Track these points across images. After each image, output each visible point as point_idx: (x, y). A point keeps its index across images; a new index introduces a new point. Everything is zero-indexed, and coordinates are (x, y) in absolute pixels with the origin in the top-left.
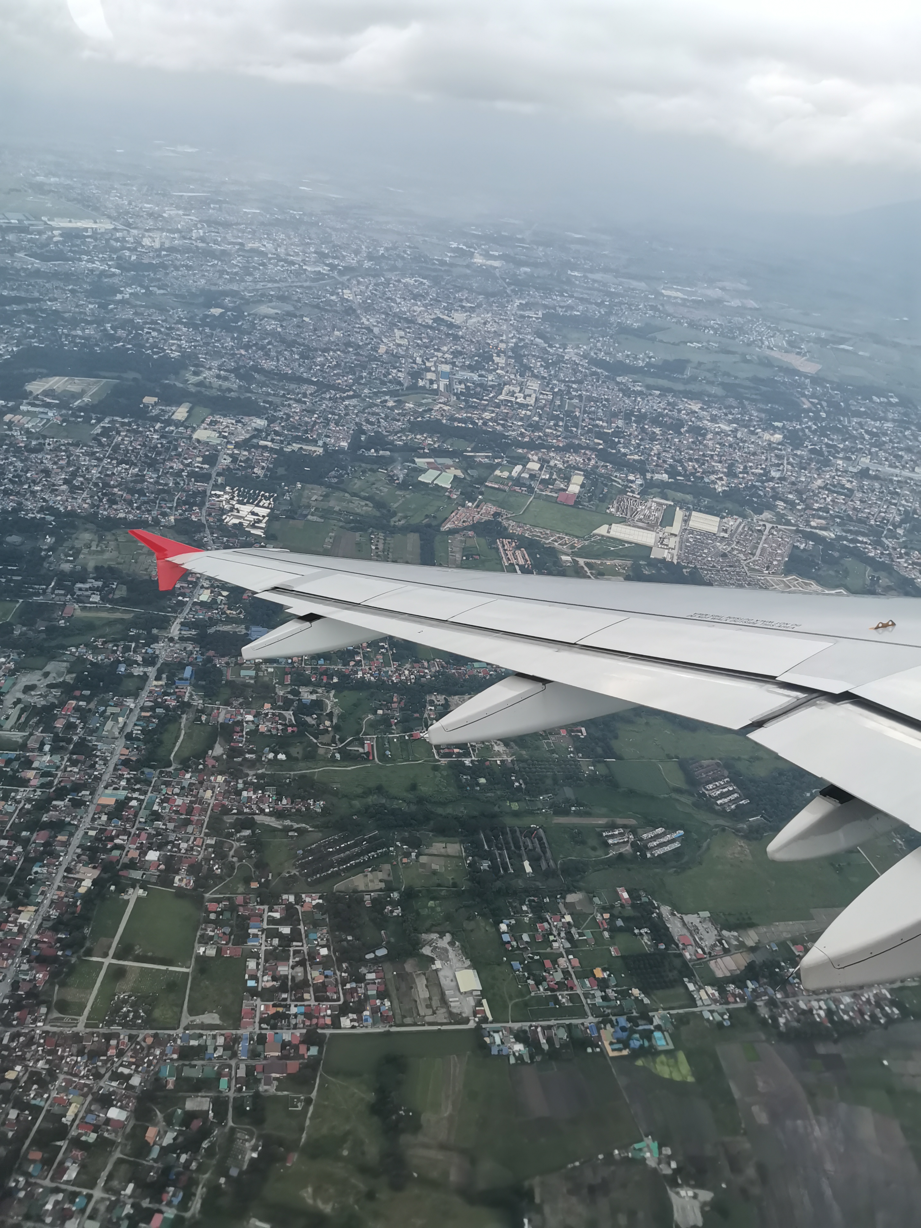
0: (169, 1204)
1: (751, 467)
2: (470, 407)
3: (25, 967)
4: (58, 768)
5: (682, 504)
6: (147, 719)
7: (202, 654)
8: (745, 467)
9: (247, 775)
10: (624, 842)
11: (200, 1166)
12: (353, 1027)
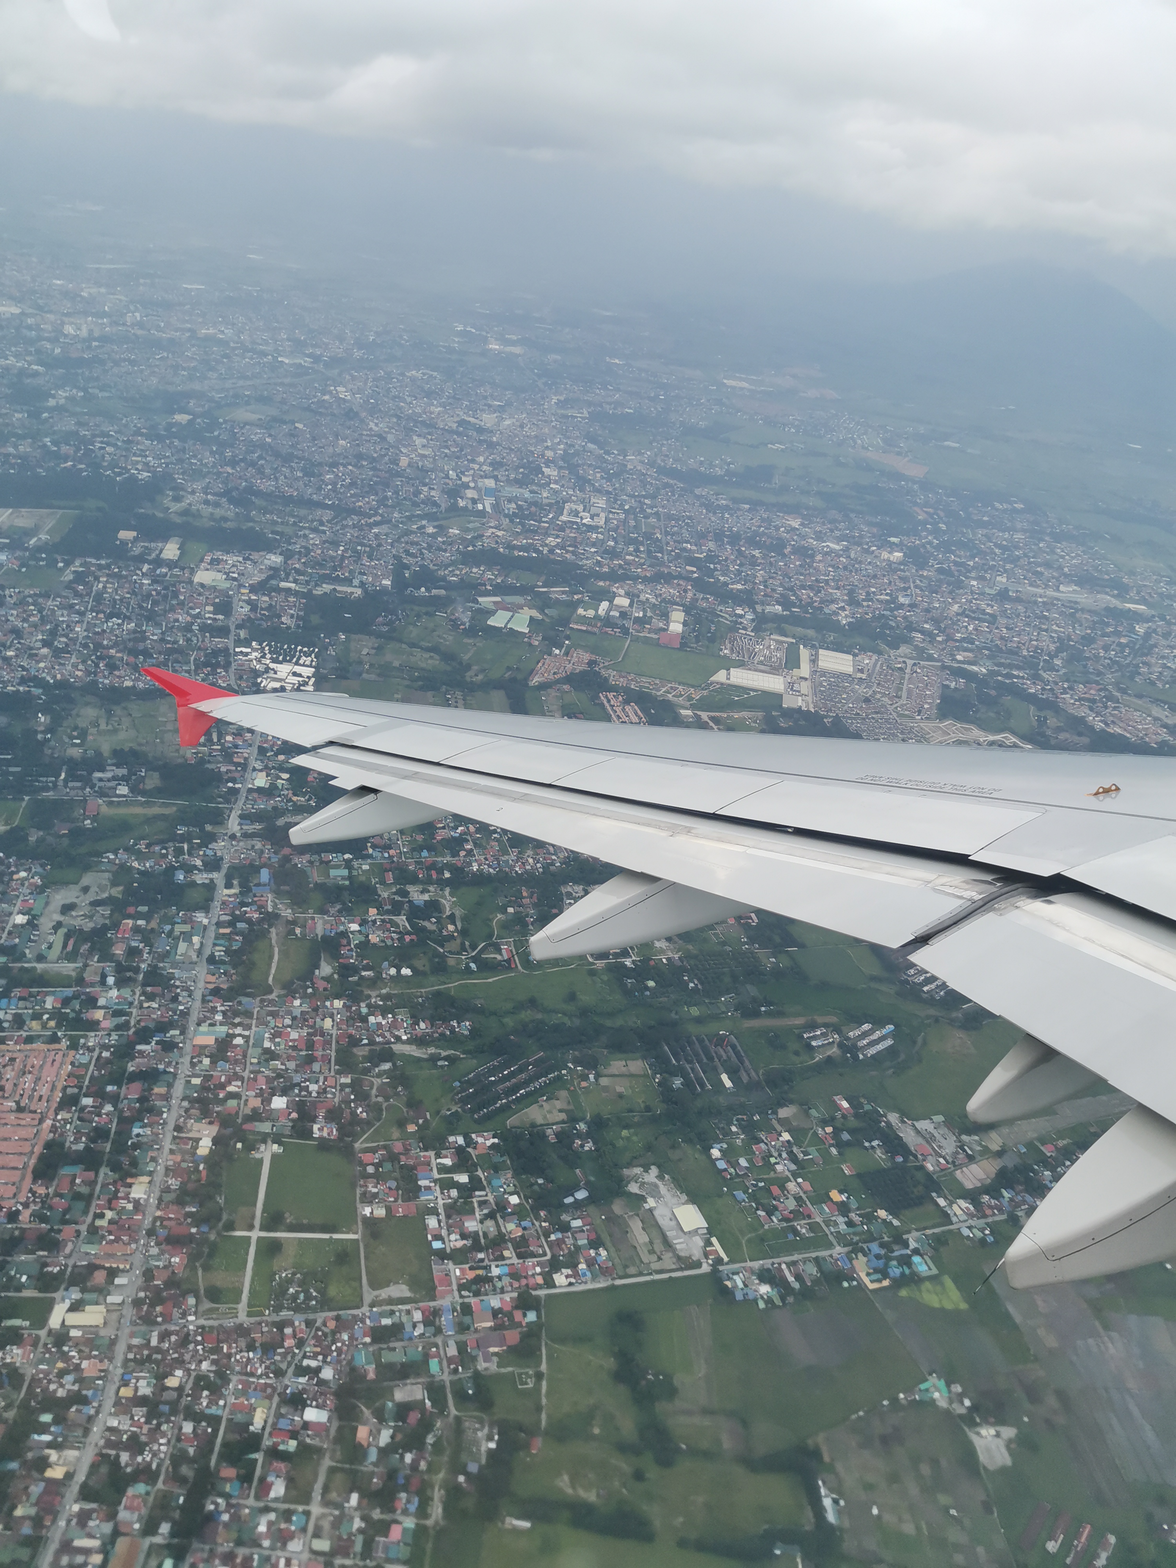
0: (405, 1512)
1: (874, 593)
2: (528, 532)
3: (155, 1251)
4: (131, 1004)
5: (805, 641)
6: (228, 937)
7: (275, 853)
8: (868, 594)
9: (369, 997)
10: (829, 1043)
11: (430, 1464)
12: (571, 1284)
